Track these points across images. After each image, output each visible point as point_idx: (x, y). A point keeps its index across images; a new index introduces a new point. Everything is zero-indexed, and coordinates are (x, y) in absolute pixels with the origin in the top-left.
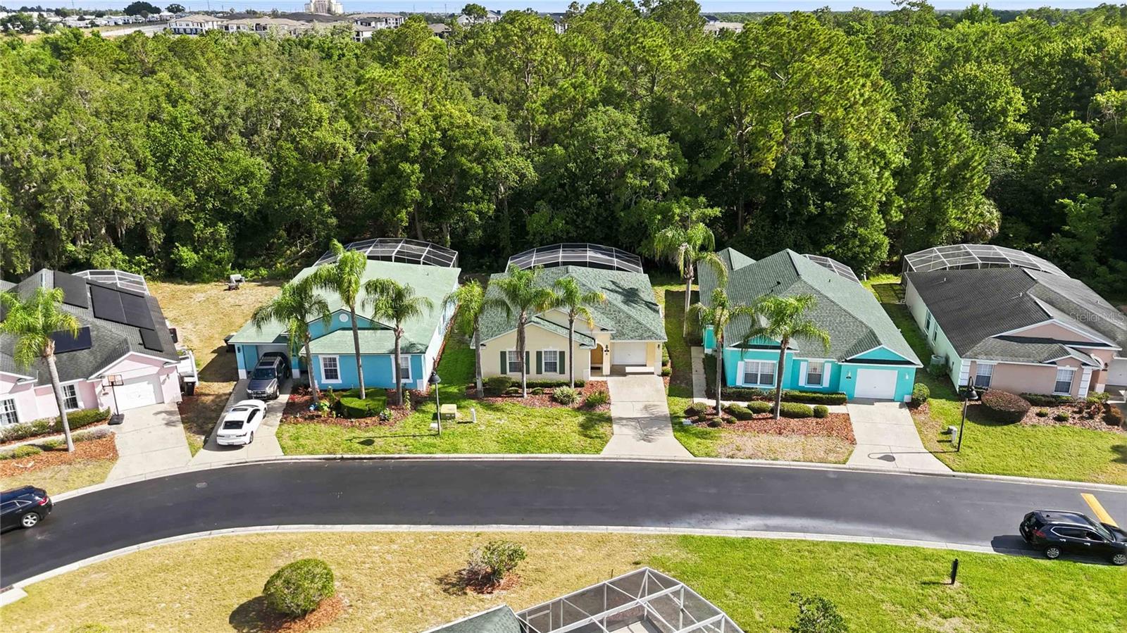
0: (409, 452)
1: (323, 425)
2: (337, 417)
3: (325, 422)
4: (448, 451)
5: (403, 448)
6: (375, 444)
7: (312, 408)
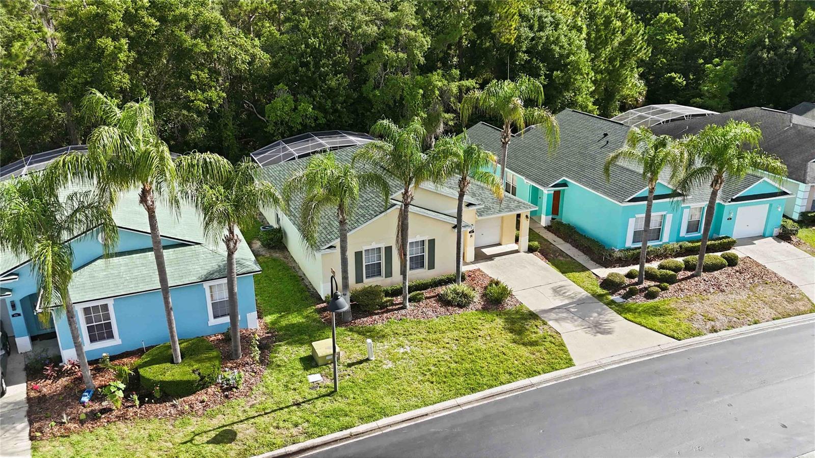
0: (309, 436)
1: (121, 425)
2: (142, 403)
3: (123, 418)
4: (371, 418)
5: (294, 431)
6: (240, 436)
7: (85, 399)
